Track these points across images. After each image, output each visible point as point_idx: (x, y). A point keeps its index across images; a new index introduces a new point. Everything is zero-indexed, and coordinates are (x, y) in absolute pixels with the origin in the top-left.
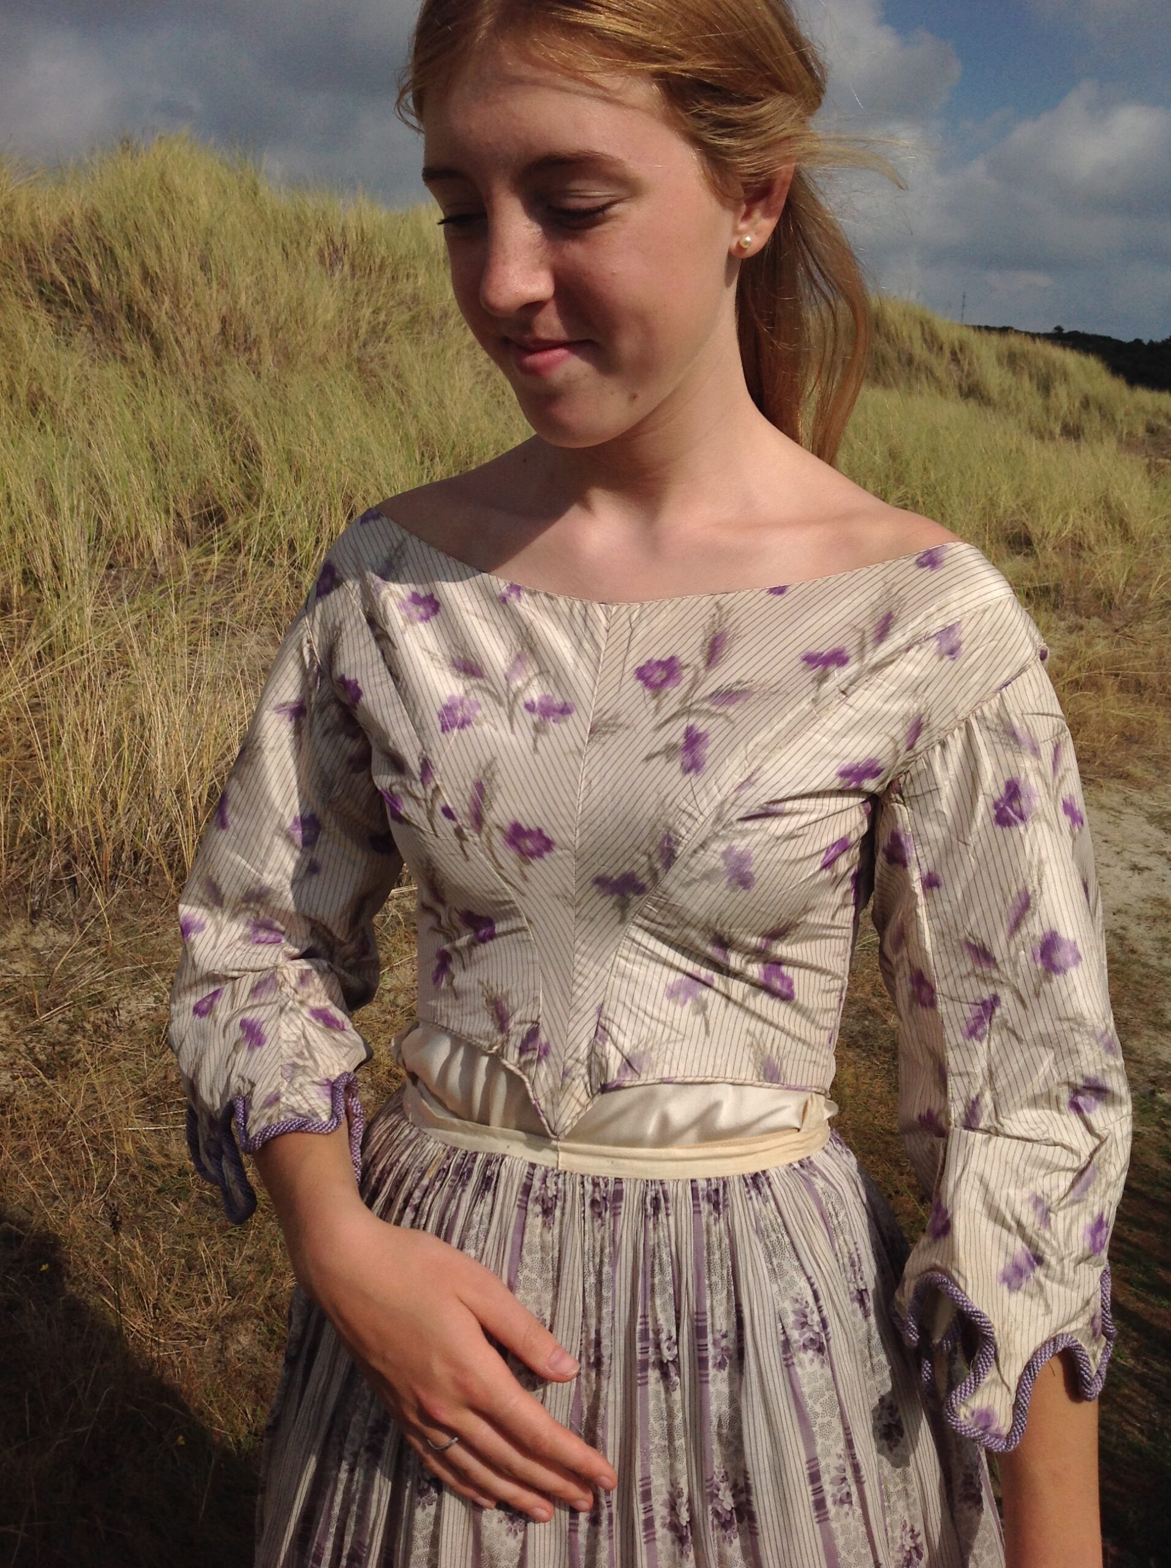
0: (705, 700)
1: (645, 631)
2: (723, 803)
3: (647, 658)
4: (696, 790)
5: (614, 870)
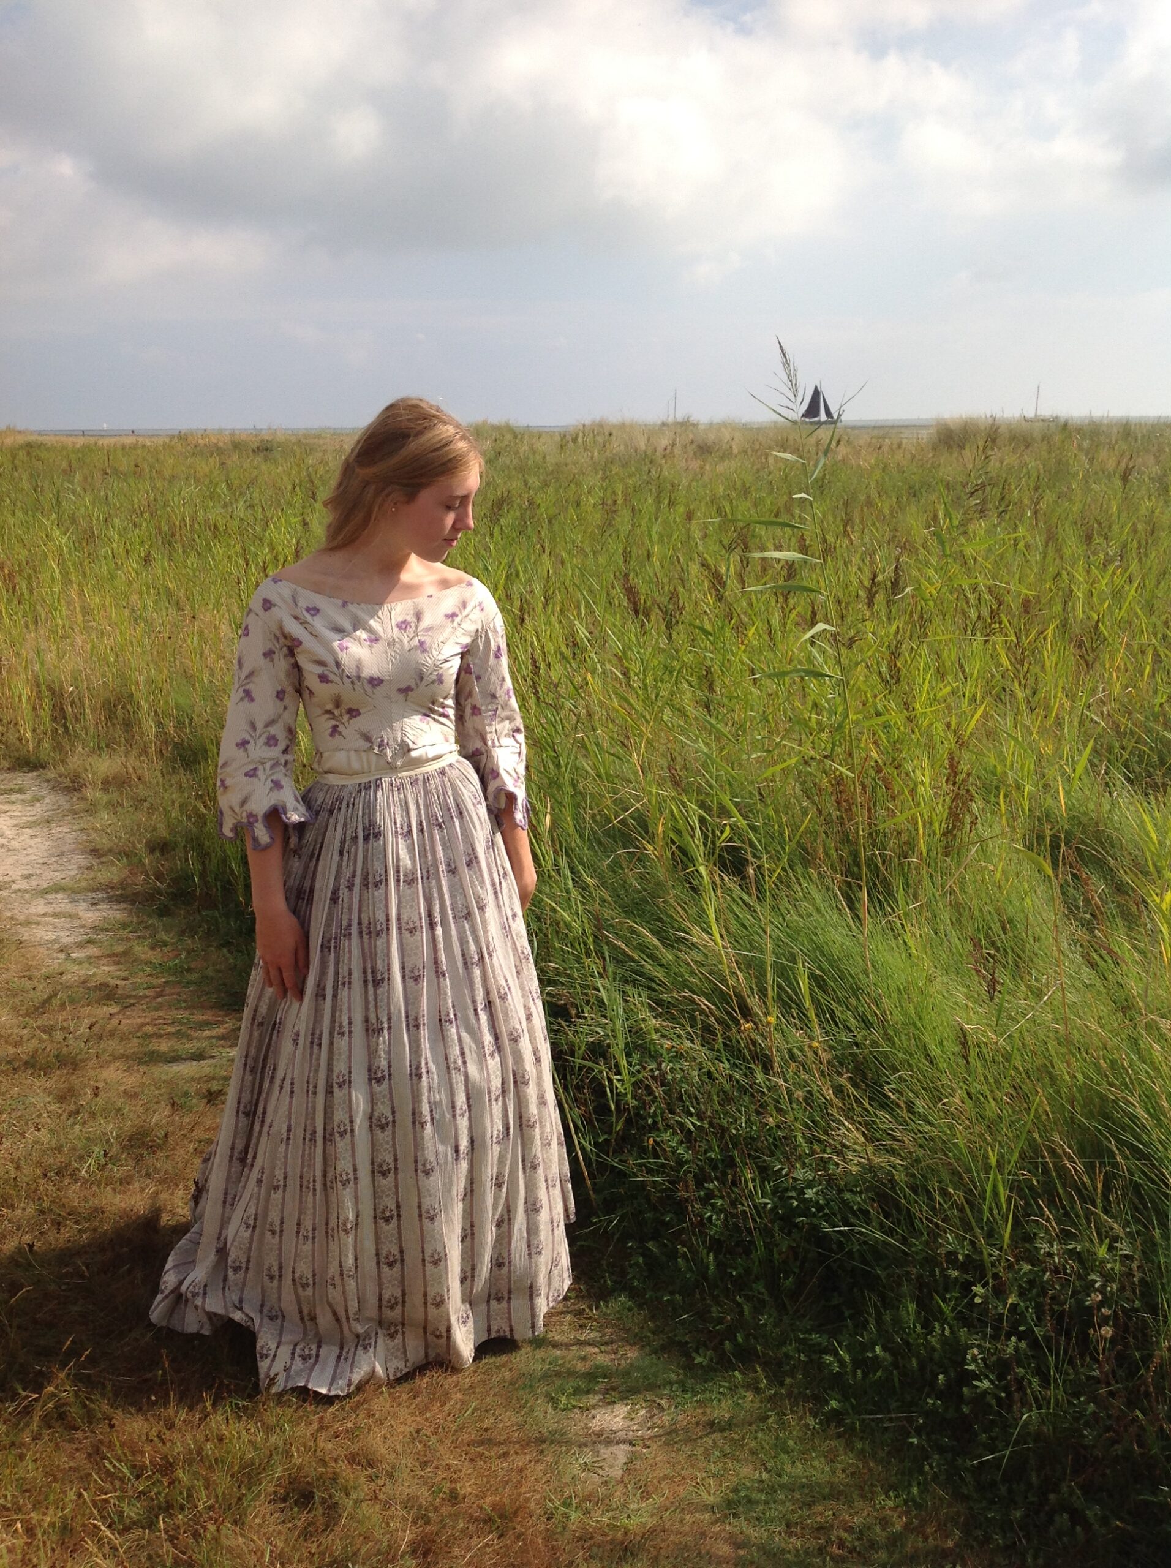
0: (421, 631)
1: (395, 612)
3: (398, 620)
4: (426, 657)
5: (403, 686)
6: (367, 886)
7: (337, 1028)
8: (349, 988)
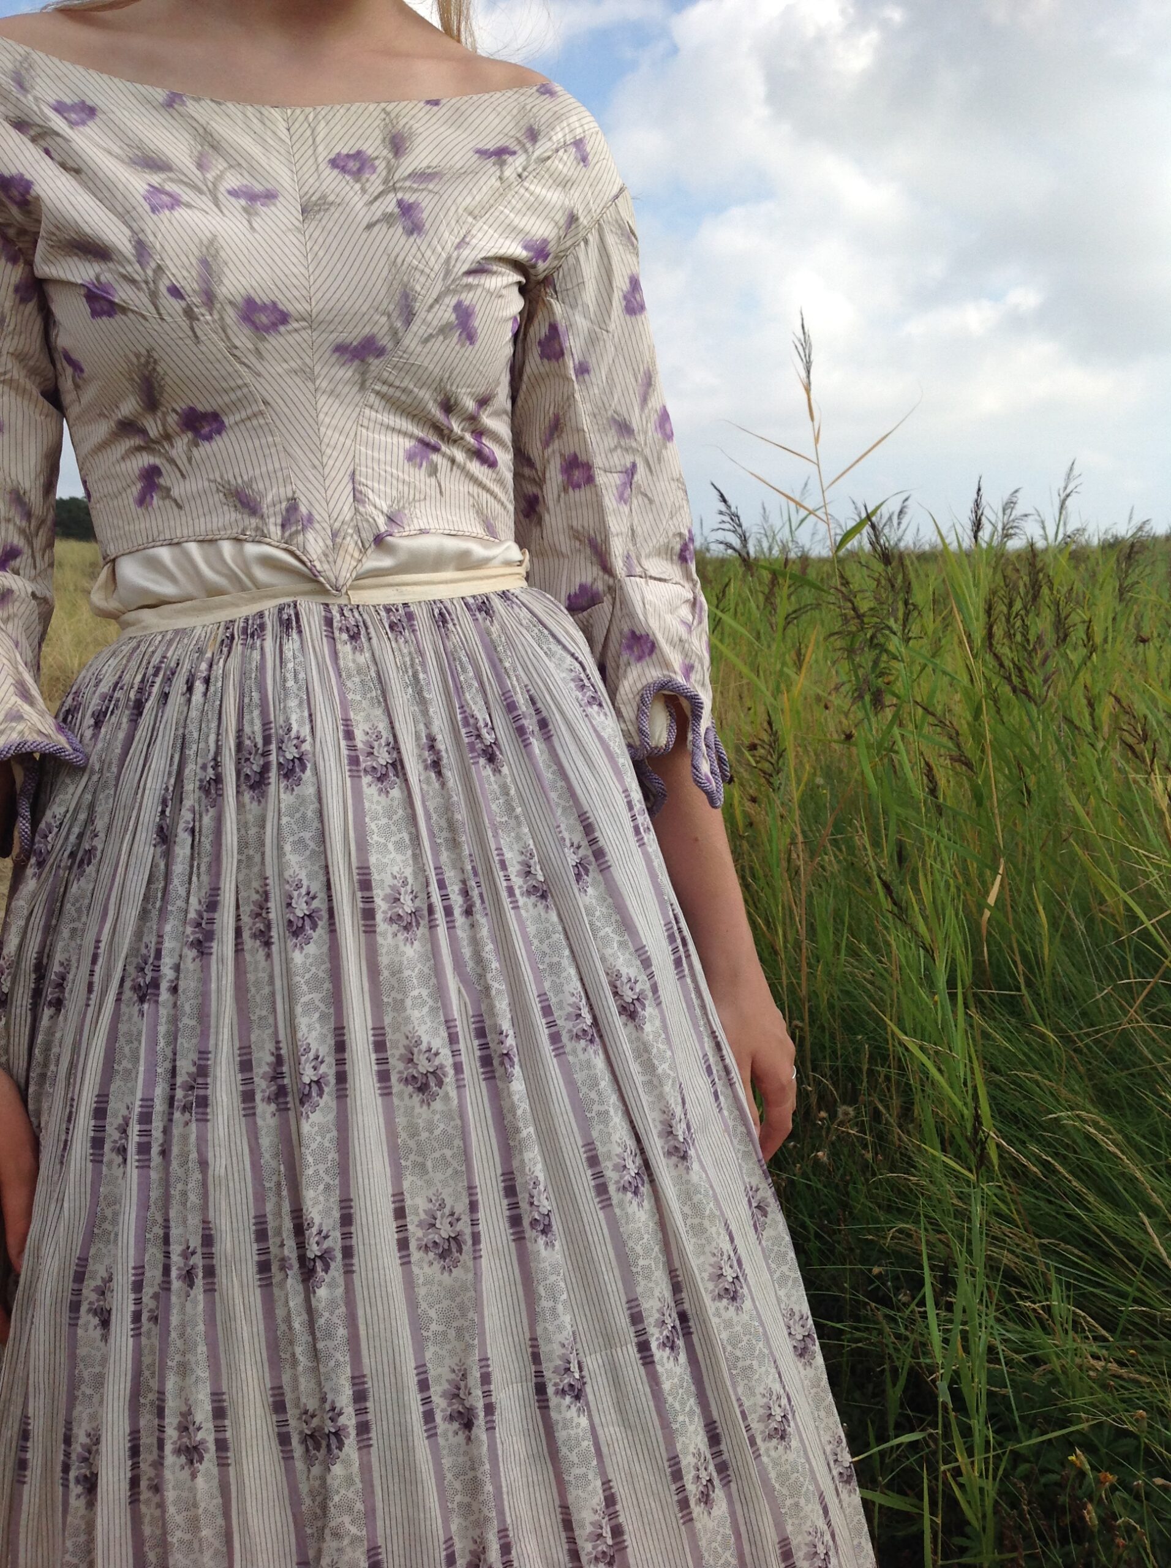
0: (405, 179)
1: (326, 130)
2: (449, 258)
3: (336, 151)
4: (423, 248)
5: (353, 335)
6: (264, 938)
7: (171, 1433)
8: (210, 1290)
